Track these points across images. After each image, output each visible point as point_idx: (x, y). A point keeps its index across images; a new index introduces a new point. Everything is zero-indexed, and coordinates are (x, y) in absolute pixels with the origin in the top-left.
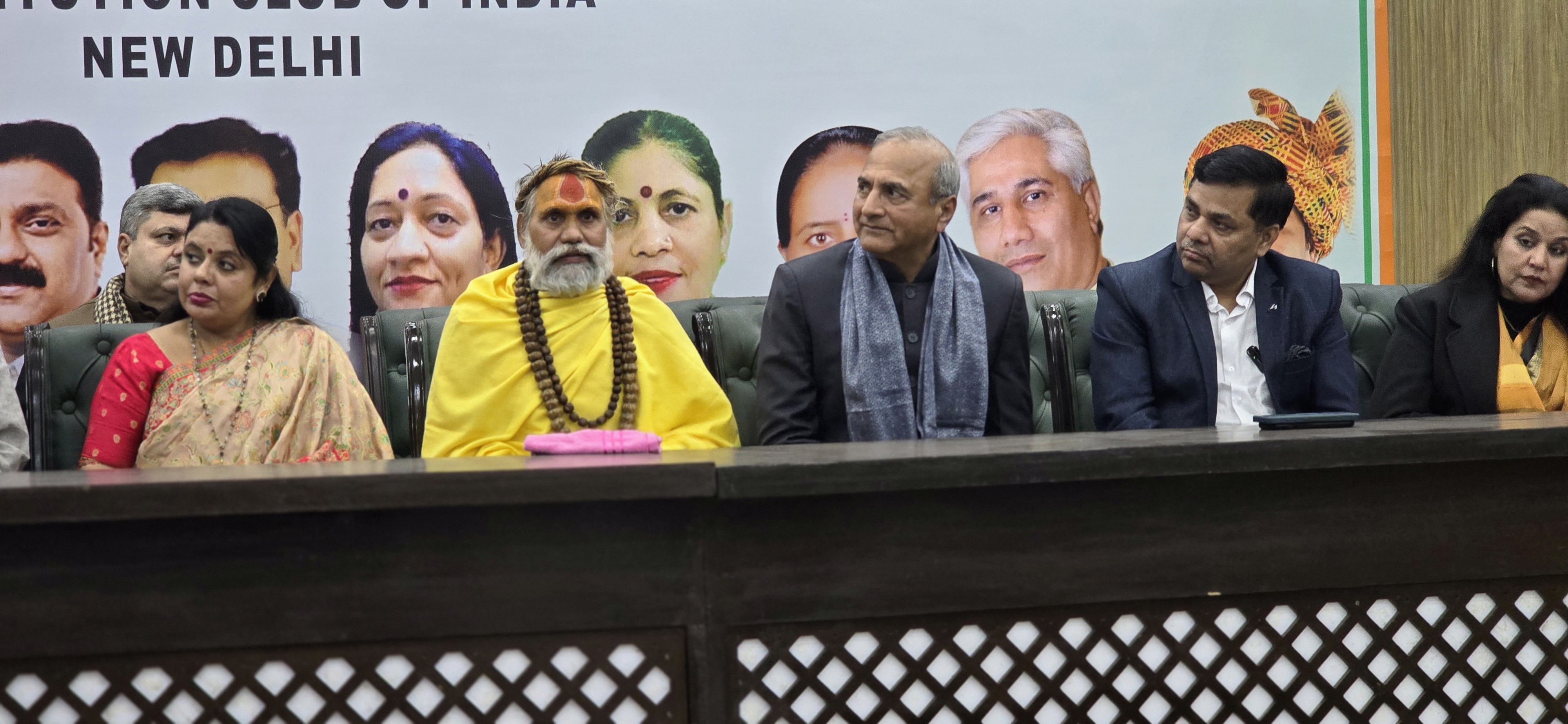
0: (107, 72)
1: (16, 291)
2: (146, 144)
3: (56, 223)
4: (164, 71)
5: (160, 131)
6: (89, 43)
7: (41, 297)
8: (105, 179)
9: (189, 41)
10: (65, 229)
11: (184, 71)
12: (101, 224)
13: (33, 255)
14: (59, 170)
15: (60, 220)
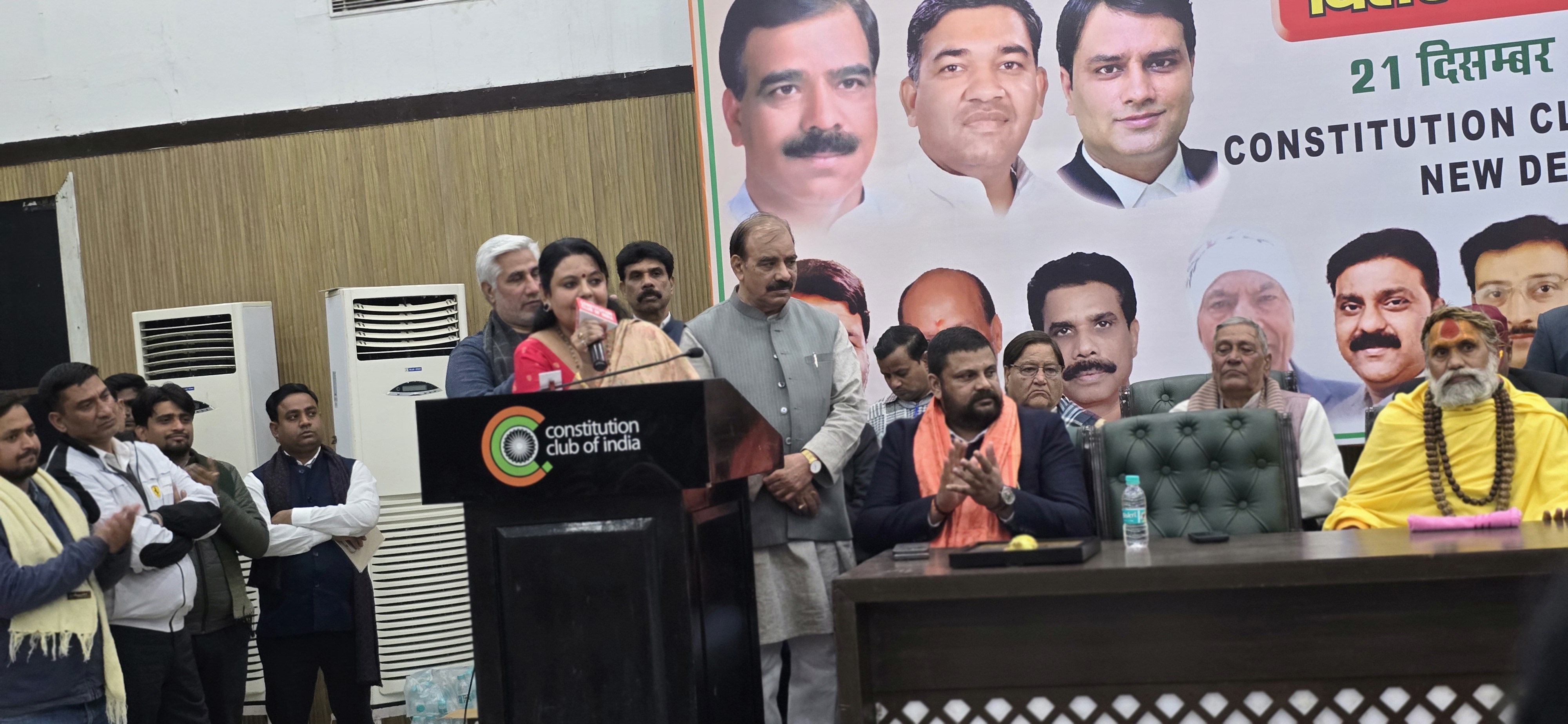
0: (1439, 189)
1: (1378, 352)
2: (1471, 239)
3: (1407, 301)
4: (1482, 185)
5: (1481, 230)
6: (1425, 170)
7: (1398, 355)
8: (1440, 267)
9: (1500, 161)
10: (1413, 305)
11: (1497, 183)
12: (1439, 300)
13: (1390, 325)
14: (1407, 263)
15: (1409, 298)
